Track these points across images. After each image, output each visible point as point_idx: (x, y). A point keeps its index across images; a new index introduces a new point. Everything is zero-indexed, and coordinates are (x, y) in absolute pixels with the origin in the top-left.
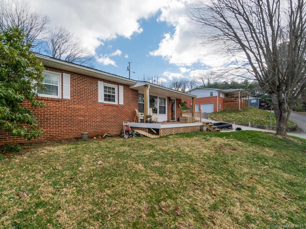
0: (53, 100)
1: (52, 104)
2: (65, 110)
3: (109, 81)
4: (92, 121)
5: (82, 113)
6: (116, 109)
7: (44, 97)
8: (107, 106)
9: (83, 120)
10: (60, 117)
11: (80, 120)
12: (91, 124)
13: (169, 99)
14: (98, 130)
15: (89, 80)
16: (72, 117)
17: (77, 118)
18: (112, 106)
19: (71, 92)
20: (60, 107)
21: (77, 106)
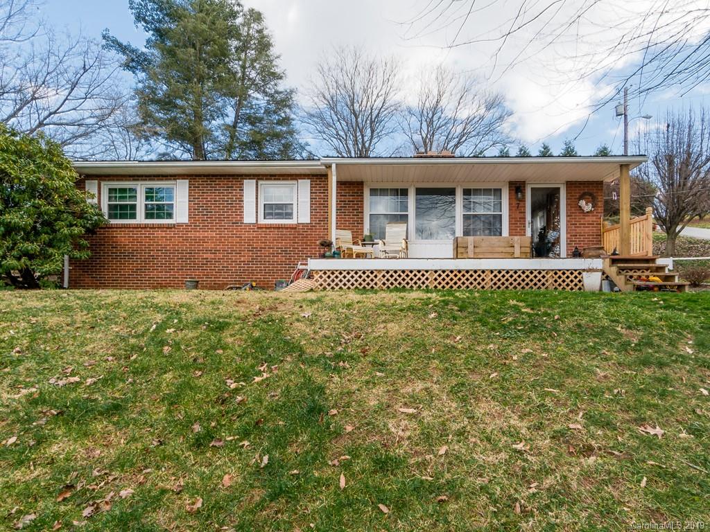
0: (161, 228)
1: (159, 233)
2: (180, 242)
3: (271, 175)
4: (232, 262)
5: (210, 246)
6: (290, 234)
7: (148, 224)
8: (266, 228)
9: (212, 259)
10: (172, 253)
11: (207, 259)
12: (228, 267)
13: (517, 187)
14: (244, 278)
15: (224, 182)
16: (191, 253)
17: (202, 256)
18: (279, 228)
19: (189, 209)
20: (172, 237)
21: (201, 234)
